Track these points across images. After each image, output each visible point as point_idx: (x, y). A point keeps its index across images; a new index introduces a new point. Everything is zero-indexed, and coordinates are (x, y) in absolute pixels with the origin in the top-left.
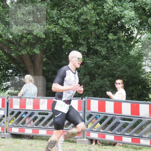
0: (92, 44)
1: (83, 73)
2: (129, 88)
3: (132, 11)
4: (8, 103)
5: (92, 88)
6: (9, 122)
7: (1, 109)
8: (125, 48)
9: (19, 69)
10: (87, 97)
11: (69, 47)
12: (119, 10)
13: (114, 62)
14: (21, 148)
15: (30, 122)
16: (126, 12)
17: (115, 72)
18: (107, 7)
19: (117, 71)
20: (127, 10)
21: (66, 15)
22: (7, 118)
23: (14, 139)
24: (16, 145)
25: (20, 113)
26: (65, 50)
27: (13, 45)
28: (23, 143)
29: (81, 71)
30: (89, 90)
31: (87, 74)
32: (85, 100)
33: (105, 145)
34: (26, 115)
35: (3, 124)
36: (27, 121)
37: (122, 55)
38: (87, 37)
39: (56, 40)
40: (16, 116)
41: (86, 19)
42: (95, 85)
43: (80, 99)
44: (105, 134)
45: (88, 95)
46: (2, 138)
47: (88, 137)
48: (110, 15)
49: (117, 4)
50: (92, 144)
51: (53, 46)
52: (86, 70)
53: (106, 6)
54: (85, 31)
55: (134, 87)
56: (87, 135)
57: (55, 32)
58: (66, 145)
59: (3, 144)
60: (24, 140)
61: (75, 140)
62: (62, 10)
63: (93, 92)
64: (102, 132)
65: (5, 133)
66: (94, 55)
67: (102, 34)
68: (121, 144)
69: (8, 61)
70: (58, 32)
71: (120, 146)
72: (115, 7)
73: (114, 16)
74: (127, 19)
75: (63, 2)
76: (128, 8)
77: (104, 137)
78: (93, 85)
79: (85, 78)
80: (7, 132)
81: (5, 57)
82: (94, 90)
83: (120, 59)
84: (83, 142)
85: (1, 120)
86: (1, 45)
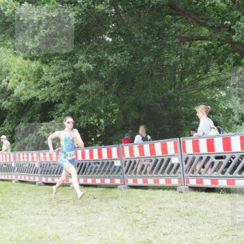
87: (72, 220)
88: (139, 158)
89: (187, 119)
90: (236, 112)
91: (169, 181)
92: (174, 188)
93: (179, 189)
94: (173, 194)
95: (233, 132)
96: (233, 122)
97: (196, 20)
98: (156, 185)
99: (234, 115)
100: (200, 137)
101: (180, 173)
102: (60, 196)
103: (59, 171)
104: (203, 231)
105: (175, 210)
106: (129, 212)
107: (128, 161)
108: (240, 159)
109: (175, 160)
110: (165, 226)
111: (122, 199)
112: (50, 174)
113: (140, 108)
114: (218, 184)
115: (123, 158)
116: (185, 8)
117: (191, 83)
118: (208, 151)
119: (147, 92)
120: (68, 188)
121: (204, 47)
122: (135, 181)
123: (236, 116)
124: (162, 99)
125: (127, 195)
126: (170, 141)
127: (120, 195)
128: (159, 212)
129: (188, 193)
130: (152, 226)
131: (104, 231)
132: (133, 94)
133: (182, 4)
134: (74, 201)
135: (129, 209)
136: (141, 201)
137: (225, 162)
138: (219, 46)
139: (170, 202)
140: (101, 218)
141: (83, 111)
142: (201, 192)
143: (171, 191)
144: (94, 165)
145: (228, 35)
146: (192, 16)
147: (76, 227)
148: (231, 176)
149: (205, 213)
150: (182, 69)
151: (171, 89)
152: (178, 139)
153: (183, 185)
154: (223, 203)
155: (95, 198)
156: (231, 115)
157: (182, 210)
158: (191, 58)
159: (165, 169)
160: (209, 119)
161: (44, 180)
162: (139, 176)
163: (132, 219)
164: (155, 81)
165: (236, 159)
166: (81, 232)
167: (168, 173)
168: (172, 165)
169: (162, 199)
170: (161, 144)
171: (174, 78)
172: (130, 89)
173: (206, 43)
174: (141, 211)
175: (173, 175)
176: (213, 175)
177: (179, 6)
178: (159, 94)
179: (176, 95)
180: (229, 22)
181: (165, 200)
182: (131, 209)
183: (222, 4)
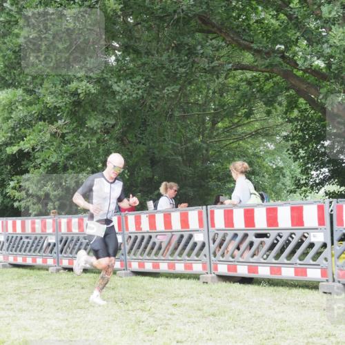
4: (331, 216)
6: (338, 258)
7: (317, 229)
22: (332, 249)
35: (324, 262)
46: (325, 293)
65: (331, 283)
69: (320, 120)
80: (334, 281)
81: (313, 112)
85: (319, 254)
86: (304, 87)
87: (48, 318)
88: (148, 232)
89: (219, 179)
90: (288, 173)
91: (189, 267)
92: (196, 277)
93: (203, 277)
94: (193, 286)
95: (283, 200)
96: (284, 187)
97: (237, 41)
98: (171, 271)
99: (284, 177)
100: (235, 205)
101: (205, 256)
102: (33, 284)
103: (33, 248)
104: (233, 338)
105: (196, 308)
106: (131, 308)
107: (133, 236)
108: (290, 239)
109: (199, 238)
110: (180, 330)
111: (122, 291)
112: (20, 251)
113: (153, 162)
114: (257, 273)
115: (126, 232)
116: (222, 24)
117: (227, 129)
118: (246, 226)
119: (165, 139)
120: (45, 272)
121: (246, 80)
122: (141, 265)
123: (288, 178)
124: (185, 150)
125: (130, 284)
126: (193, 210)
127: (119, 284)
128: (173, 310)
129: (216, 284)
130: (163, 330)
131: (92, 336)
132: (144, 142)
133: (218, 18)
134: (53, 291)
135: (131, 306)
136: (148, 294)
137: (268, 242)
138: (267, 79)
139: (190, 297)
140: (89, 317)
141: (71, 163)
142: (234, 282)
143: (192, 281)
144: (84, 240)
145: (281, 64)
146: (232, 36)
147: (54, 328)
148: (276, 261)
149: (237, 313)
150: (215, 110)
151: (198, 137)
152: (204, 207)
153: (209, 272)
154: (264, 299)
155: (83, 288)
156: (281, 176)
157: (205, 308)
158: (227, 95)
159: (184, 249)
160: (249, 181)
161: (11, 260)
162: (148, 258)
163: (133, 319)
164: (176, 125)
165: (284, 238)
166: (60, 336)
167: (189, 255)
168: (195, 244)
169: (178, 291)
170: (181, 213)
171: (203, 122)
172: (141, 134)
173: (249, 75)
174: (148, 308)
175: (196, 258)
176: (251, 260)
177: (213, 21)
178: (181, 142)
179: (205, 145)
180: (283, 47)
181: (182, 293)
182: (133, 305)
183: (273, 21)
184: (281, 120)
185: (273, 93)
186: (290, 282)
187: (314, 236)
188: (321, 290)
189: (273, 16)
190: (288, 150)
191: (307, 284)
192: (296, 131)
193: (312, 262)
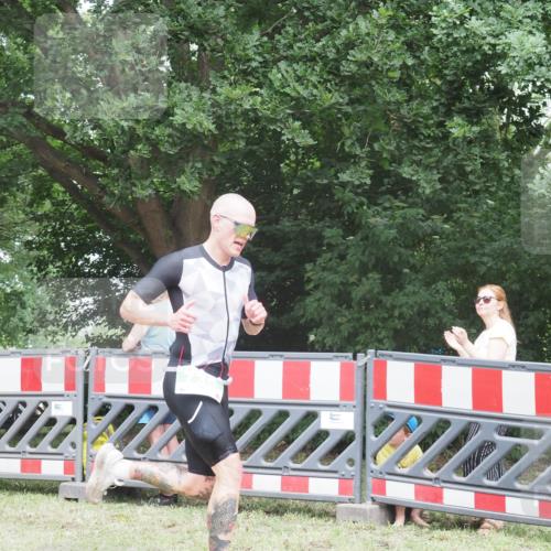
0: (389, 157)
1: (357, 264)
2: (526, 317)
3: (534, 31)
4: (86, 375)
5: (391, 316)
6: (93, 442)
7: (62, 395)
8: (508, 169)
9: (125, 249)
10: (373, 351)
11: (305, 167)
12: (488, 29)
13: (471, 220)
14: (137, 538)
15: (166, 444)
16: (513, 37)
17: (473, 259)
18: (444, 20)
19: (484, 255)
20: (518, 28)
21: (296, 51)
22: (84, 428)
23: (112, 505)
24: (120, 525)
25: (129, 409)
26: (290, 181)
27: (102, 164)
28: (144, 518)
29: (348, 257)
30: (380, 324)
31: (370, 266)
32: (365, 360)
33: (441, 527)
34: (151, 417)
35: (71, 449)
36: (157, 439)
37: (501, 194)
38: (370, 130)
39: (258, 144)
40: (117, 422)
41: (368, 64)
42: (401, 306)
43: (346, 357)
44: (442, 488)
45: (376, 344)
46: (69, 499)
47: (378, 497)
48: (455, 49)
49: (478, 9)
50: (392, 522)
51: (246, 167)
52: (367, 253)
53: (439, 15)
54: (362, 108)
55: (545, 313)
56: (374, 491)
57: (254, 110)
58: (299, 526)
59: (70, 521)
60: (146, 506)
61: (330, 508)
62: (280, 34)
63: (396, 331)
64: (430, 480)
65: (78, 483)
66: (396, 197)
67: (427, 117)
68: (500, 524)
69: (84, 221)
70: (265, 111)
71: (498, 530)
72: (474, 18)
73: (467, 51)
74: (518, 62)
75: (280, 5)
76: (520, 21)
77: (438, 497)
78: (394, 307)
79: (364, 279)
80: (83, 480)
81: (74, 206)
82: (399, 324)
83: (494, 209)
84: (359, 514)
85: (62, 435)
86: (61, 165)
90: (31, 302)
95: (19, 346)
96: (21, 324)
99: (24, 308)
108: (21, 407)
123: (29, 310)
138: (3, 146)
145: (25, 126)
156: (18, 307)
180: (32, 97)
183: (20, 54)
184: (22, 216)
185: (11, 170)
186: (13, 483)
187: (57, 407)
188: (62, 494)
189: (19, 45)
190: (30, 264)
191: (41, 485)
192: (45, 235)
193: (50, 450)
